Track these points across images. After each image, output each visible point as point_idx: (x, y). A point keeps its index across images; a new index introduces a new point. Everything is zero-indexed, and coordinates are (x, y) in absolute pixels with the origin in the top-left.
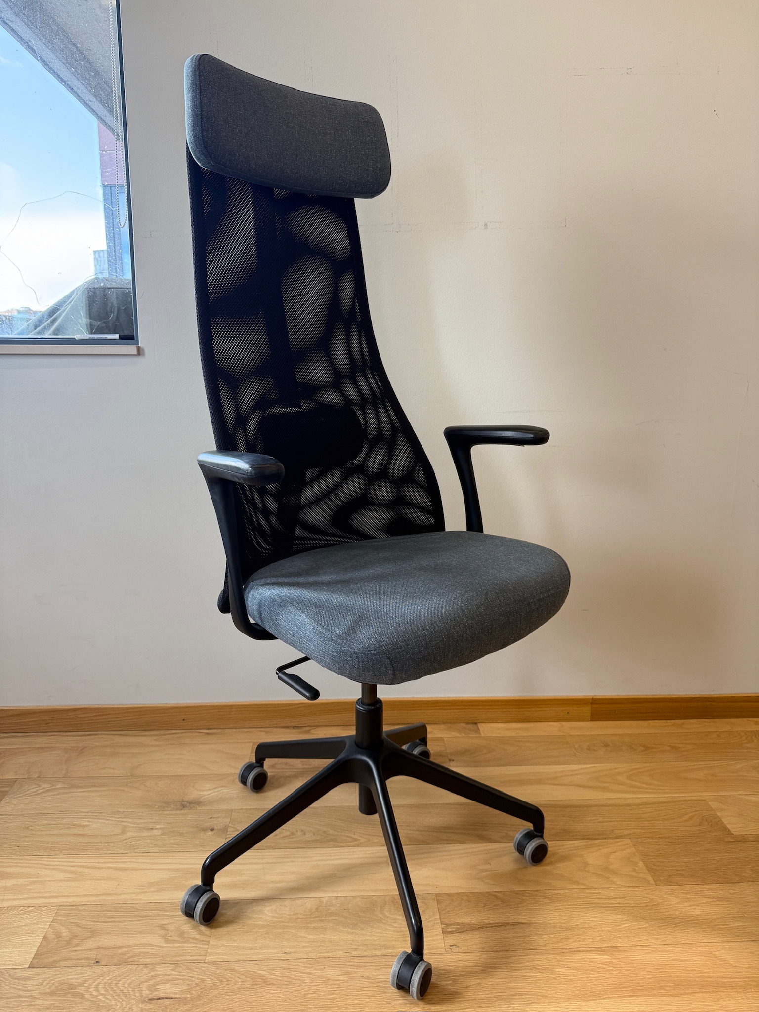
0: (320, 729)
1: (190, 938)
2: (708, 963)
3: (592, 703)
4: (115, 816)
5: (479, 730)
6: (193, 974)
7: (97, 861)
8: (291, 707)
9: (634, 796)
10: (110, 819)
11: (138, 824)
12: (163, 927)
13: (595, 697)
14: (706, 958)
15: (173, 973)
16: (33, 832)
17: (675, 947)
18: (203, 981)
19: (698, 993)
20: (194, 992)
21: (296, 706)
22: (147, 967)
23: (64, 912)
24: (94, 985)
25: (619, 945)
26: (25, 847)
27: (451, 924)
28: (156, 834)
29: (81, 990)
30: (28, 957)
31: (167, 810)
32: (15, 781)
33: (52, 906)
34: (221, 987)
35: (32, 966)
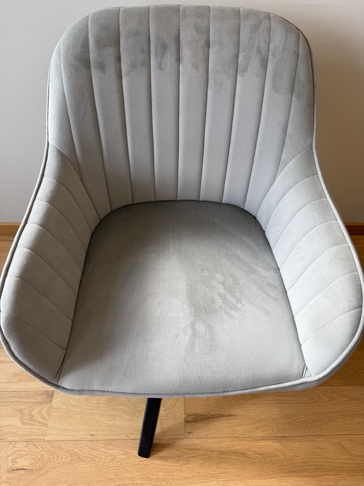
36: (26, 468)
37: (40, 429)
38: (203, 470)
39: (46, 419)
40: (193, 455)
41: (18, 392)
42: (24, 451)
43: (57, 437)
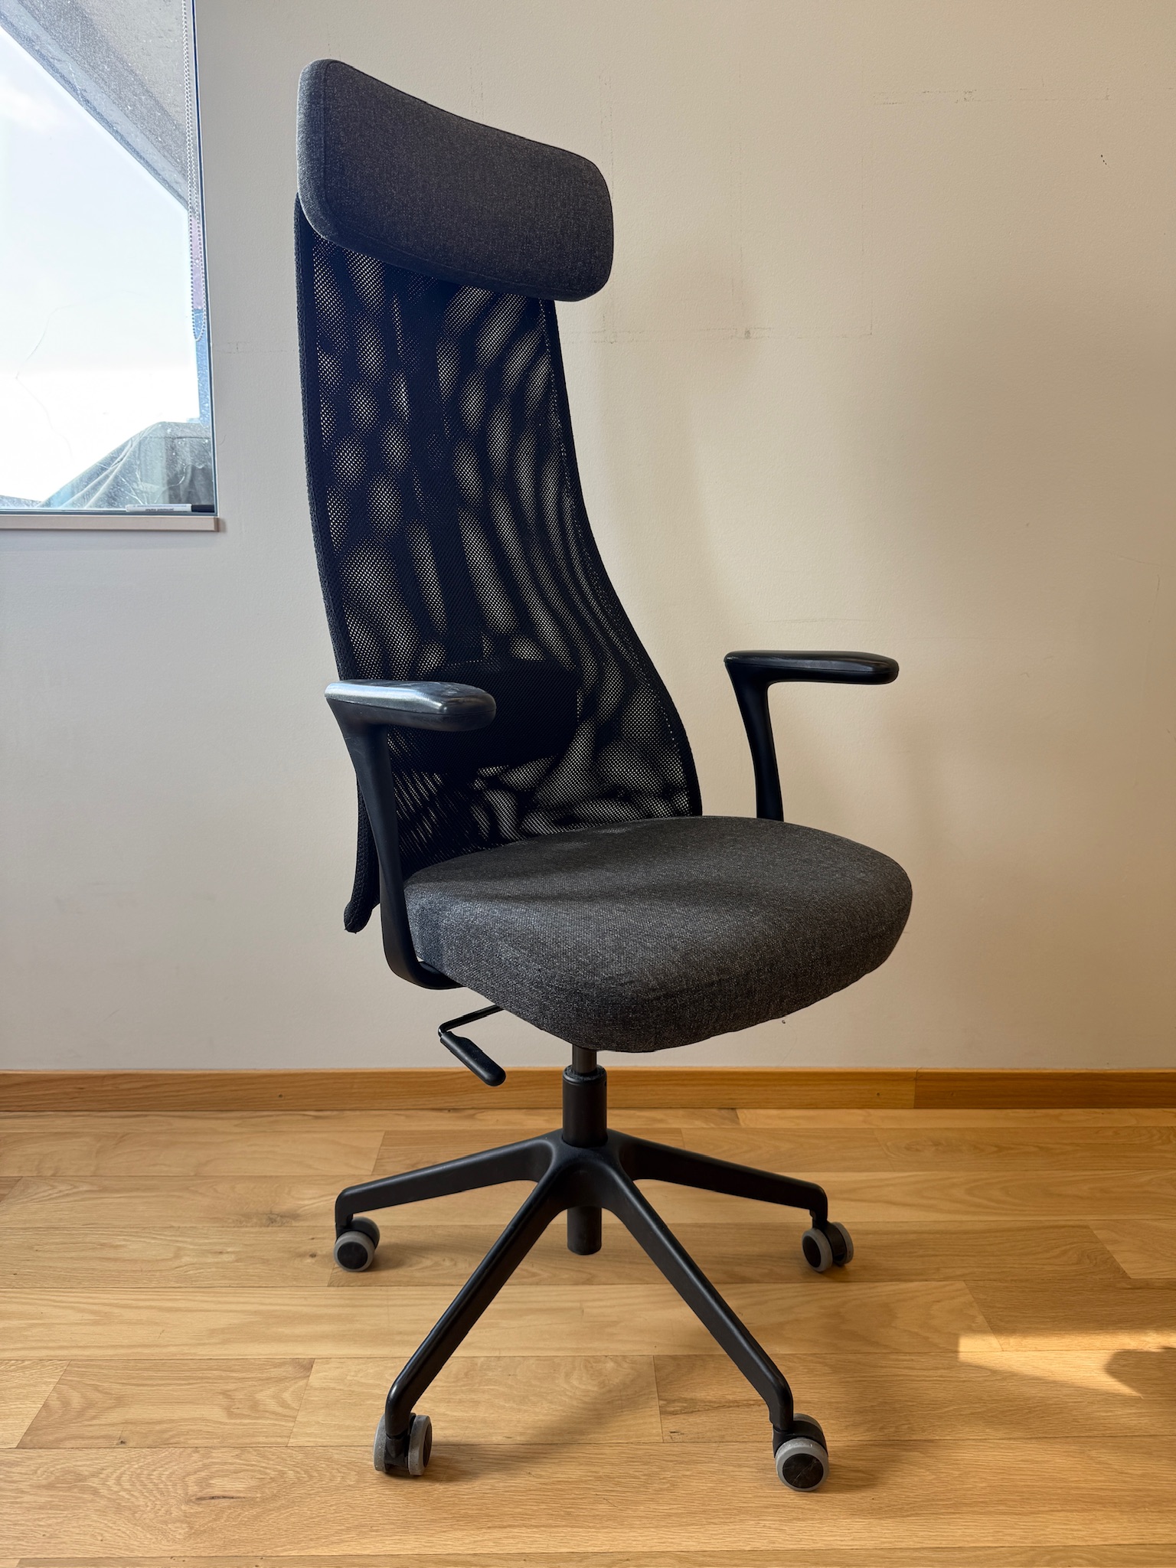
0: (490, 1112)
1: (267, 1412)
2: (1078, 1466)
3: (916, 1079)
4: (165, 1233)
5: (738, 1118)
6: (268, 1464)
7: (133, 1297)
8: (445, 1078)
9: (976, 1218)
10: (159, 1237)
11: (200, 1245)
12: (225, 1393)
13: (920, 1071)
14: (1076, 1459)
15: (238, 1461)
16: (39, 1254)
17: (1026, 1443)
18: (282, 1474)
19: (1058, 1511)
20: (267, 1490)
21: (454, 1076)
22: (198, 1452)
23: (77, 1369)
24: (115, 1476)
25: (937, 1438)
26: (25, 1275)
27: (674, 1401)
28: (226, 1260)
29: (94, 1483)
30: (19, 1433)
31: (247, 1227)
32: (18, 1180)
33: (61, 1360)
34: (309, 1483)
35: (21, 1446)
36: (235, 1495)
37: (275, 1425)
38: (716, 1500)
39: (293, 1409)
40: (688, 1473)
41: (222, 1361)
42: (231, 1464)
43: (317, 1440)
